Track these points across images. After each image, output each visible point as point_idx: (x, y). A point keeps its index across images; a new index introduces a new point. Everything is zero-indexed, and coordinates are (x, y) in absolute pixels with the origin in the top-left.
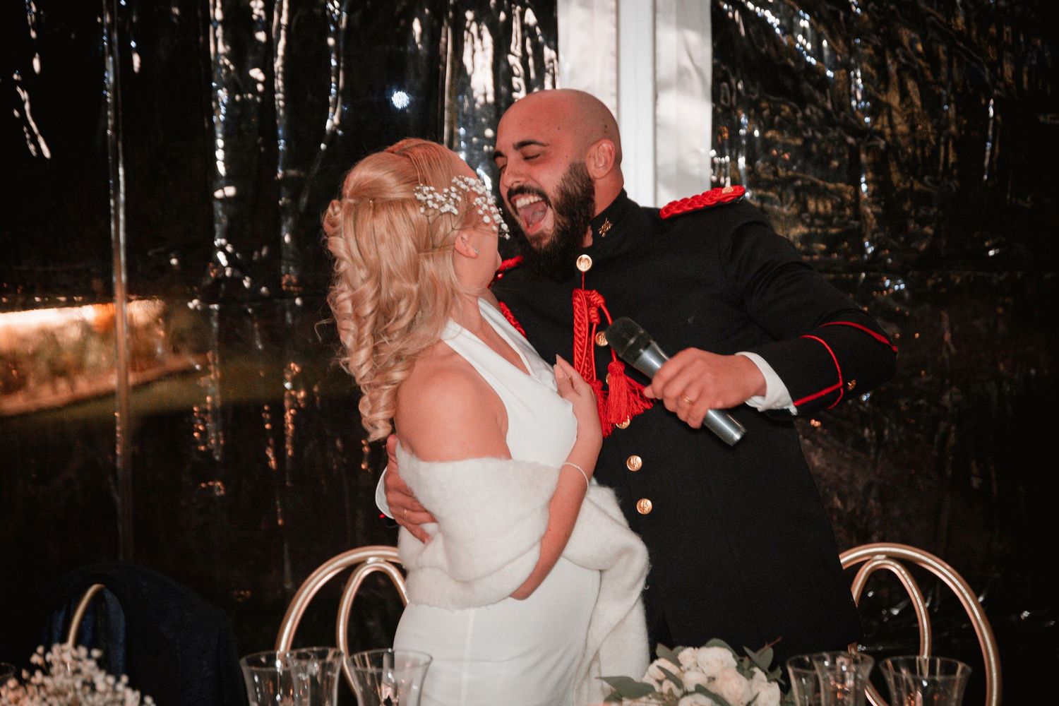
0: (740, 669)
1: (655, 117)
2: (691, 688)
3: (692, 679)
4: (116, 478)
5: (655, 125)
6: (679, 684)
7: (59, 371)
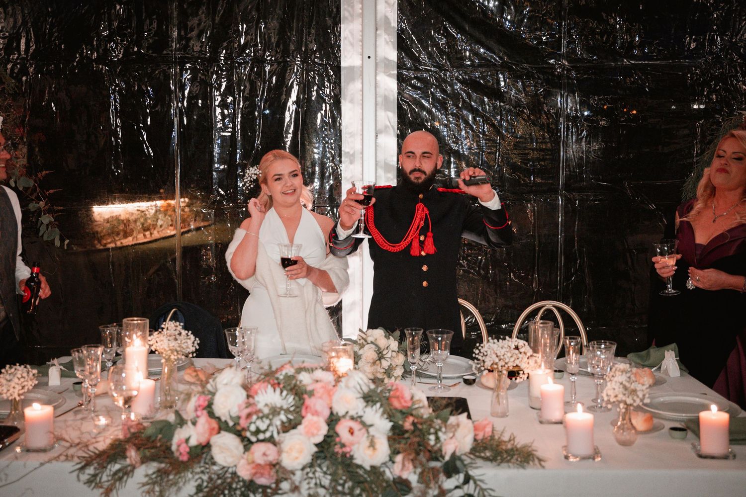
0: (385, 336)
1: (376, 142)
2: (369, 342)
3: (369, 339)
4: (176, 273)
5: (376, 146)
6: (366, 341)
7: (146, 229)
